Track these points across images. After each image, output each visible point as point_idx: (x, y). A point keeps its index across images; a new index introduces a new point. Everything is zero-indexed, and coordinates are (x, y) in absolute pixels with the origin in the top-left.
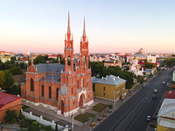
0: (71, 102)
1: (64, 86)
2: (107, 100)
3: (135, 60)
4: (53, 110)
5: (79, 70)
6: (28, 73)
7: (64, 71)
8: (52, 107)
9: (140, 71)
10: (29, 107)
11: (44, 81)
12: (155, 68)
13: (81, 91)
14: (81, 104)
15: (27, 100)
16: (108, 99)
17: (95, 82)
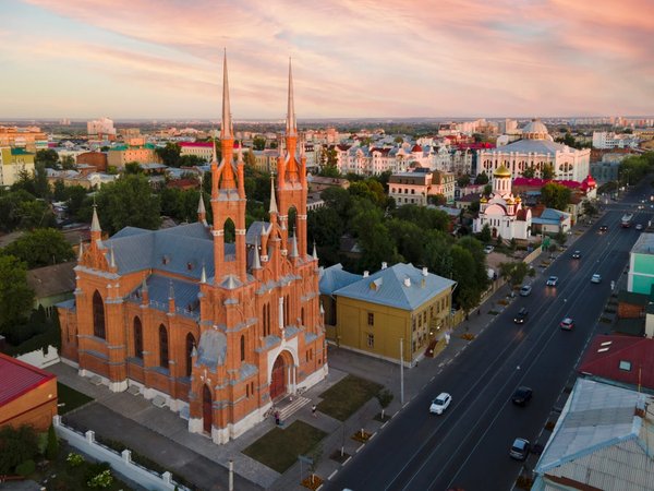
0: (239, 388)
1: (213, 332)
2: (381, 360)
3: (502, 180)
4: (175, 410)
5: (270, 266)
6: (82, 273)
7: (211, 274)
8: (173, 401)
9: (521, 222)
10: (91, 399)
11: (143, 306)
12: (580, 204)
13: (279, 344)
14: (278, 388)
15: (82, 368)
16: (384, 358)
17: (337, 292)
